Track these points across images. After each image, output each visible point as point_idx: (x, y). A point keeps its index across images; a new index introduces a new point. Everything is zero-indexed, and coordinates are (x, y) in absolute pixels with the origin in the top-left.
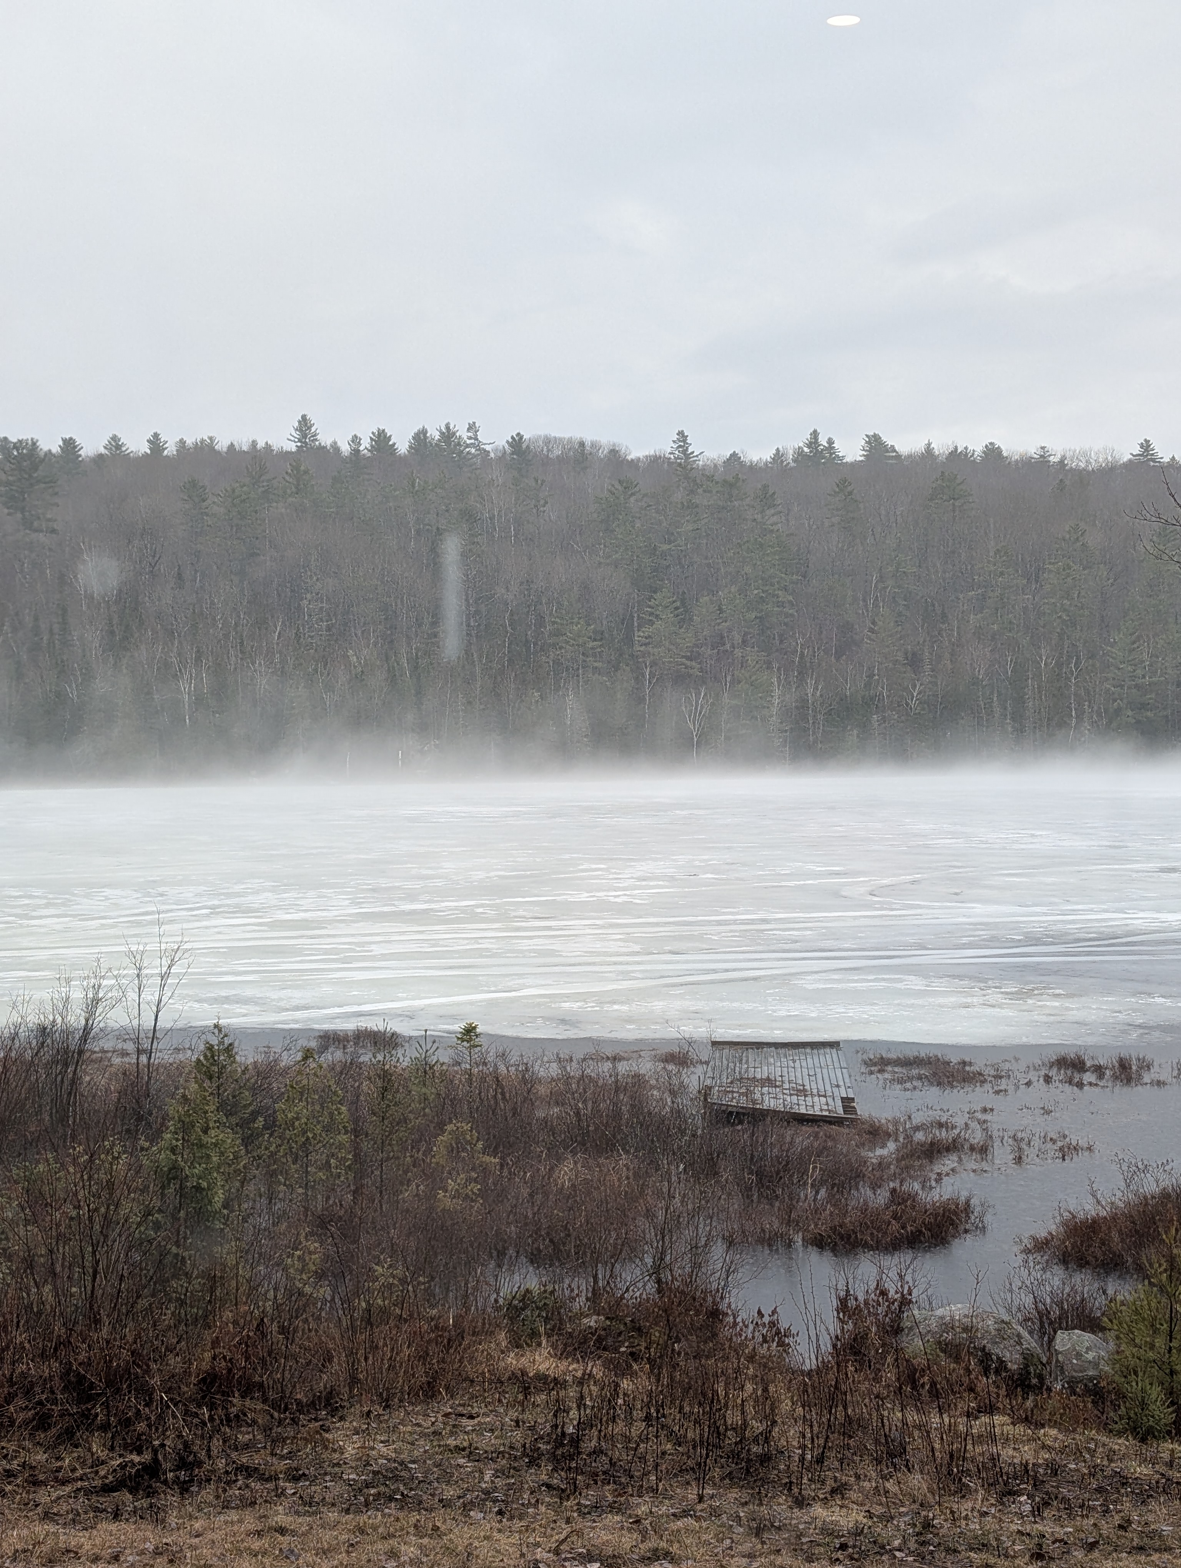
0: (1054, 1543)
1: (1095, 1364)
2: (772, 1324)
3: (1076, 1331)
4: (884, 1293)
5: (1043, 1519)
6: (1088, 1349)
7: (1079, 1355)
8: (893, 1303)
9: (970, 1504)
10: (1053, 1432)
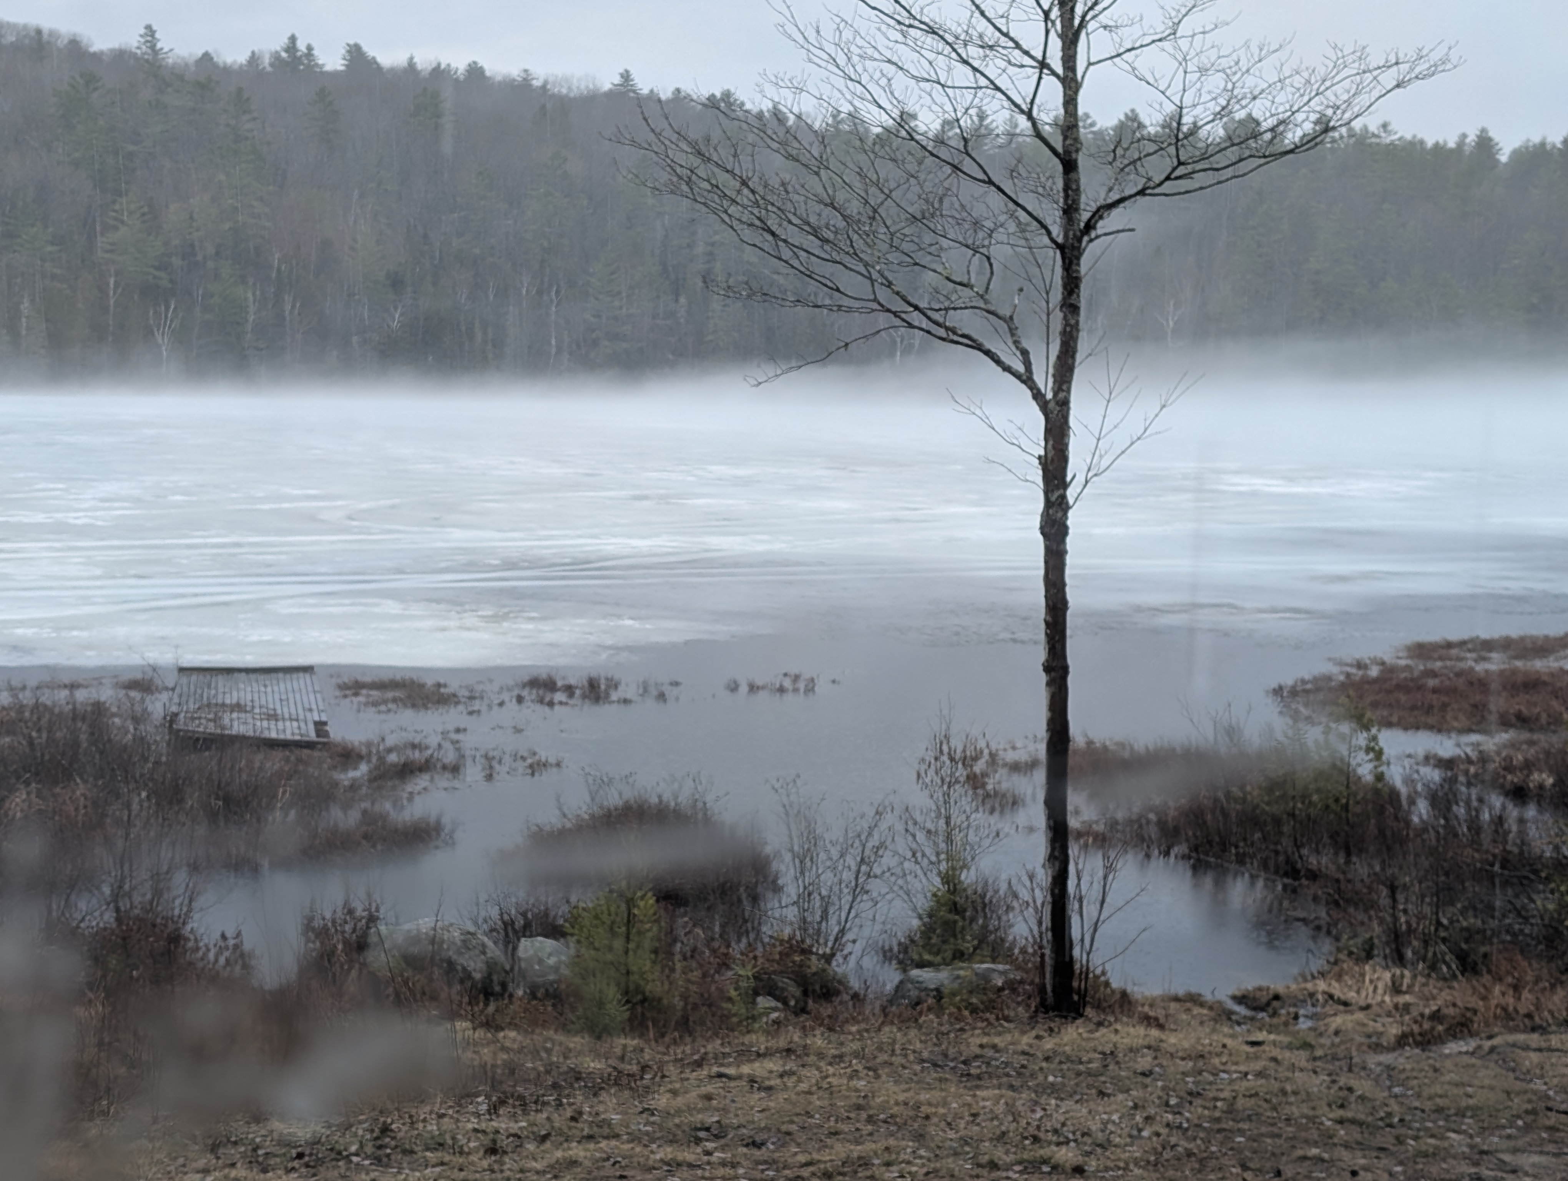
0: (508, 1137)
1: (556, 969)
2: (236, 947)
3: (540, 938)
4: (351, 912)
5: (498, 1116)
6: (550, 955)
7: (541, 961)
8: (360, 920)
9: (428, 1108)
10: (512, 1034)
